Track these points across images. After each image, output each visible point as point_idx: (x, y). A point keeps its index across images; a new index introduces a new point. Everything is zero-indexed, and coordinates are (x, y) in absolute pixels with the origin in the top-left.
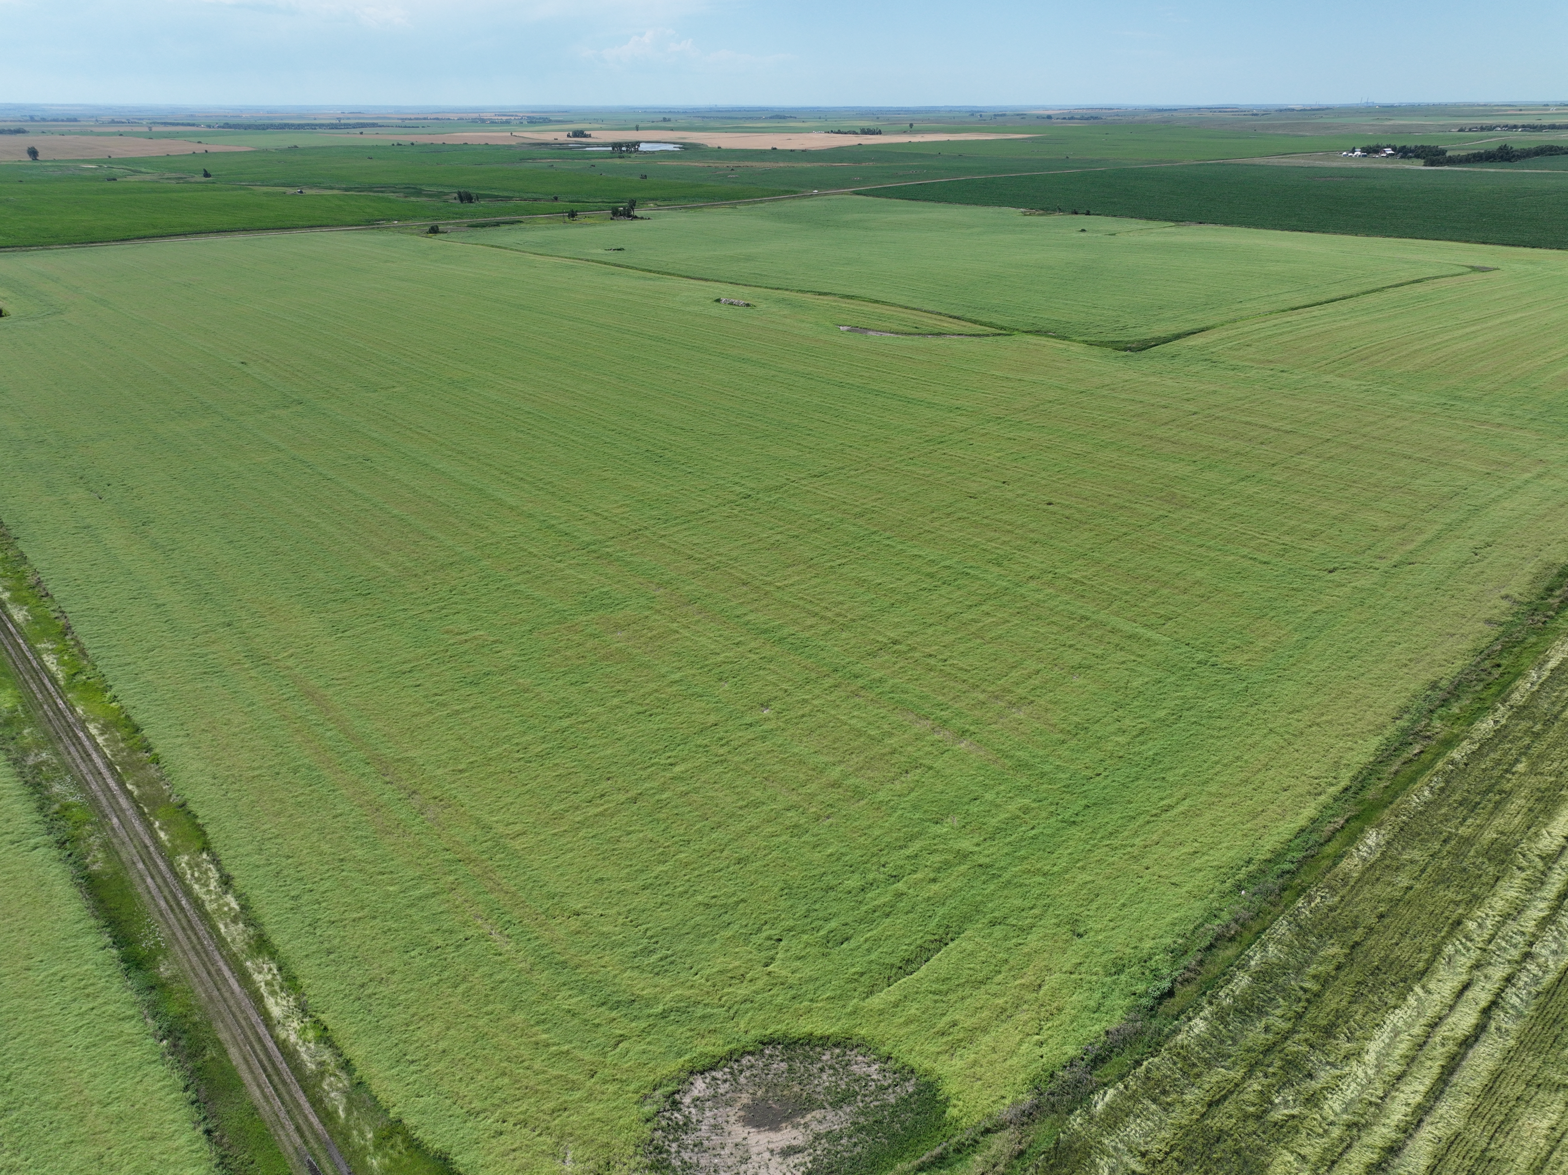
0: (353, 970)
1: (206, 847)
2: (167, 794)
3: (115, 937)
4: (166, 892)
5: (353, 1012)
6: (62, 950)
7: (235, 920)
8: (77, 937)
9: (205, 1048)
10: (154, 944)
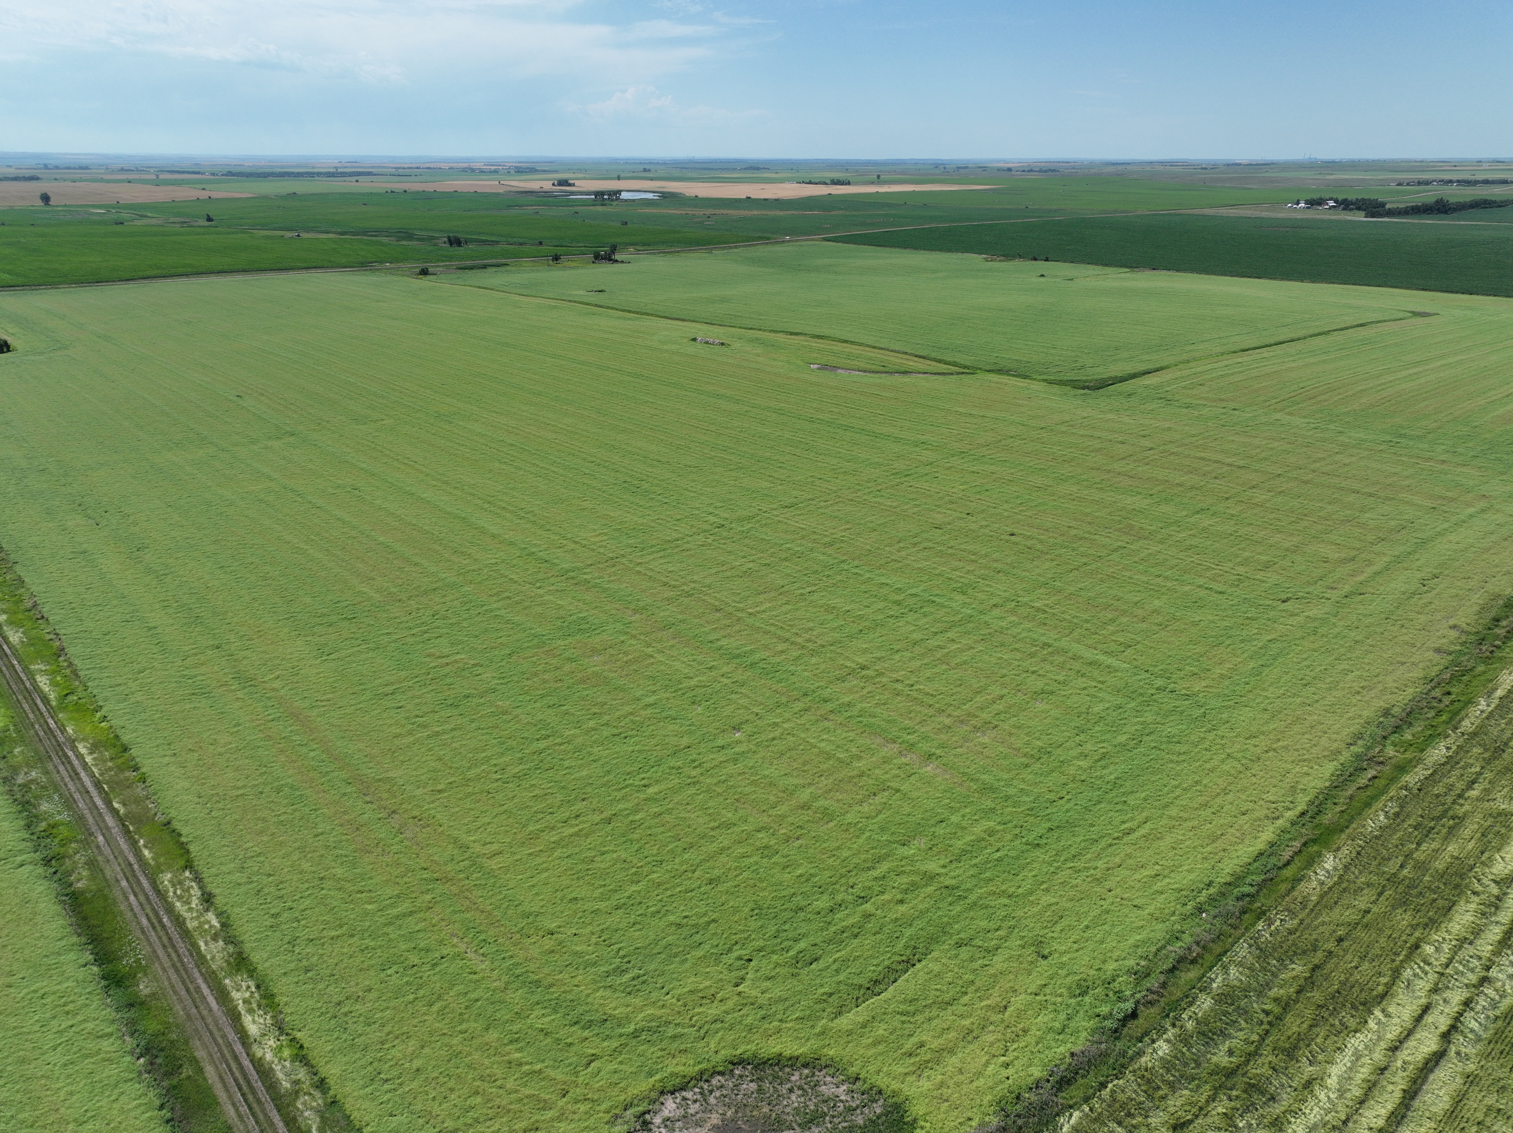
0: (330, 988)
1: (189, 865)
2: (153, 812)
3: (97, 954)
4: (148, 911)
5: (329, 1031)
6: (43, 968)
7: (215, 938)
8: (59, 954)
9: (181, 1066)
10: (135, 962)
